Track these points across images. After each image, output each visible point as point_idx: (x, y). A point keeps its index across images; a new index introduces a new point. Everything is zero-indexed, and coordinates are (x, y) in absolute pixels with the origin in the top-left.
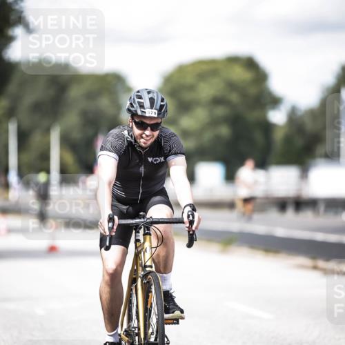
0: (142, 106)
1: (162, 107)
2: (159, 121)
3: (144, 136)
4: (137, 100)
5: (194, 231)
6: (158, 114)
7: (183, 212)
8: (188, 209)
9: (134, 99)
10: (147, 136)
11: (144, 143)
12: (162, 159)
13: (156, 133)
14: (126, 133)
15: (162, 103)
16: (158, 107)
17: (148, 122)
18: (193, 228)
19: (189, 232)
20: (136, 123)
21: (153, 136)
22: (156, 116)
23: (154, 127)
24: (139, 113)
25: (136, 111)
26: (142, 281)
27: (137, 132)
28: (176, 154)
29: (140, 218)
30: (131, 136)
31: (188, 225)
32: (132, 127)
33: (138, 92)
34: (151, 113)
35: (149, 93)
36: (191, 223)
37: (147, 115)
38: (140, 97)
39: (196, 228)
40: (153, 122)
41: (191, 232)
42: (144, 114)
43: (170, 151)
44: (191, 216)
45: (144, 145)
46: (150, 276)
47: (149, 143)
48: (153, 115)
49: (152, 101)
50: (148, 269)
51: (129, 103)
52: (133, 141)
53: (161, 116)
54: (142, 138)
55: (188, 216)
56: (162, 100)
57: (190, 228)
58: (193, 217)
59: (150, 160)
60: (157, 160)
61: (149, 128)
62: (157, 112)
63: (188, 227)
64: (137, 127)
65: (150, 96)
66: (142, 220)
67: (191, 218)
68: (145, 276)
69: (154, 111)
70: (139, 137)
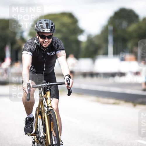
0: (42, 27)
2: (52, 34)
3: (45, 42)
4: (40, 25)
5: (70, 88)
7: (64, 79)
8: (67, 77)
9: (38, 24)
10: (46, 42)
11: (45, 45)
14: (35, 41)
15: (52, 25)
17: (46, 35)
18: (70, 87)
19: (68, 88)
20: (40, 36)
21: (49, 42)
22: (50, 32)
24: (41, 31)
25: (40, 30)
26: (47, 114)
27: (41, 40)
28: (60, 50)
29: (43, 84)
30: (38, 43)
31: (67, 85)
32: (38, 38)
33: (40, 20)
35: (45, 21)
36: (69, 84)
37: (45, 31)
38: (41, 23)
40: (48, 35)
41: (69, 89)
42: (44, 31)
44: (68, 81)
45: (45, 46)
46: (50, 112)
47: (47, 45)
49: (47, 24)
50: (49, 108)
51: (36, 26)
52: (39, 45)
53: (52, 32)
54: (44, 43)
55: (67, 81)
56: (52, 24)
58: (69, 81)
59: (48, 54)
60: (52, 54)
61: (47, 38)
62: (50, 30)
64: (41, 38)
65: (46, 22)
67: (68, 82)
68: (48, 112)
69: (48, 29)
70: (42, 43)
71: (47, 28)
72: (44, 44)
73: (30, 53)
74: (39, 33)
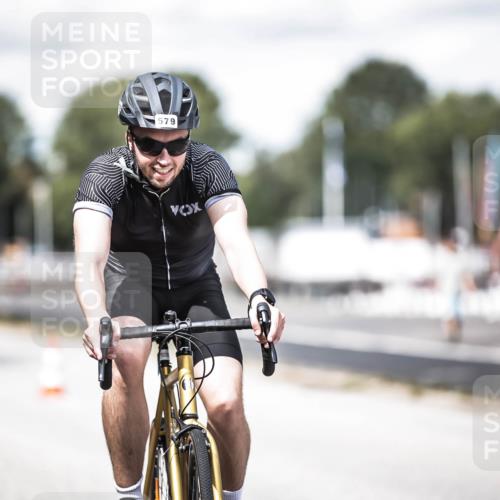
0: (147, 110)
1: (185, 106)
2: (184, 134)
3: (157, 167)
4: (136, 97)
6: (180, 122)
8: (259, 299)
10: (163, 166)
11: (159, 180)
12: (196, 208)
13: (181, 160)
14: (122, 163)
15: (184, 100)
16: (178, 108)
17: (161, 139)
18: (270, 338)
19: (263, 345)
20: (139, 142)
21: (175, 165)
22: (176, 126)
23: (175, 147)
24: (143, 124)
25: (135, 120)
26: (177, 446)
27: (143, 159)
30: (134, 169)
31: (259, 332)
32: (133, 151)
33: (138, 81)
34: (164, 121)
35: (158, 81)
36: (265, 327)
37: (158, 126)
38: (142, 92)
39: (276, 337)
41: (267, 346)
42: (152, 126)
43: (207, 188)
44: (263, 314)
45: (158, 184)
47: (168, 179)
48: (170, 125)
49: (165, 97)
50: (188, 422)
52: (137, 177)
53: (185, 125)
54: (154, 170)
55: (259, 315)
56: (186, 94)
57: (262, 339)
58: (269, 316)
59: (174, 209)
60: (188, 209)
61: (165, 151)
62: (175, 117)
63: (260, 337)
65: (162, 86)
66: (171, 326)
67: (264, 320)
68: (183, 435)
69: (170, 116)
70: (148, 169)
71: (165, 110)
72: (156, 175)
73: (104, 208)
74: (134, 130)
